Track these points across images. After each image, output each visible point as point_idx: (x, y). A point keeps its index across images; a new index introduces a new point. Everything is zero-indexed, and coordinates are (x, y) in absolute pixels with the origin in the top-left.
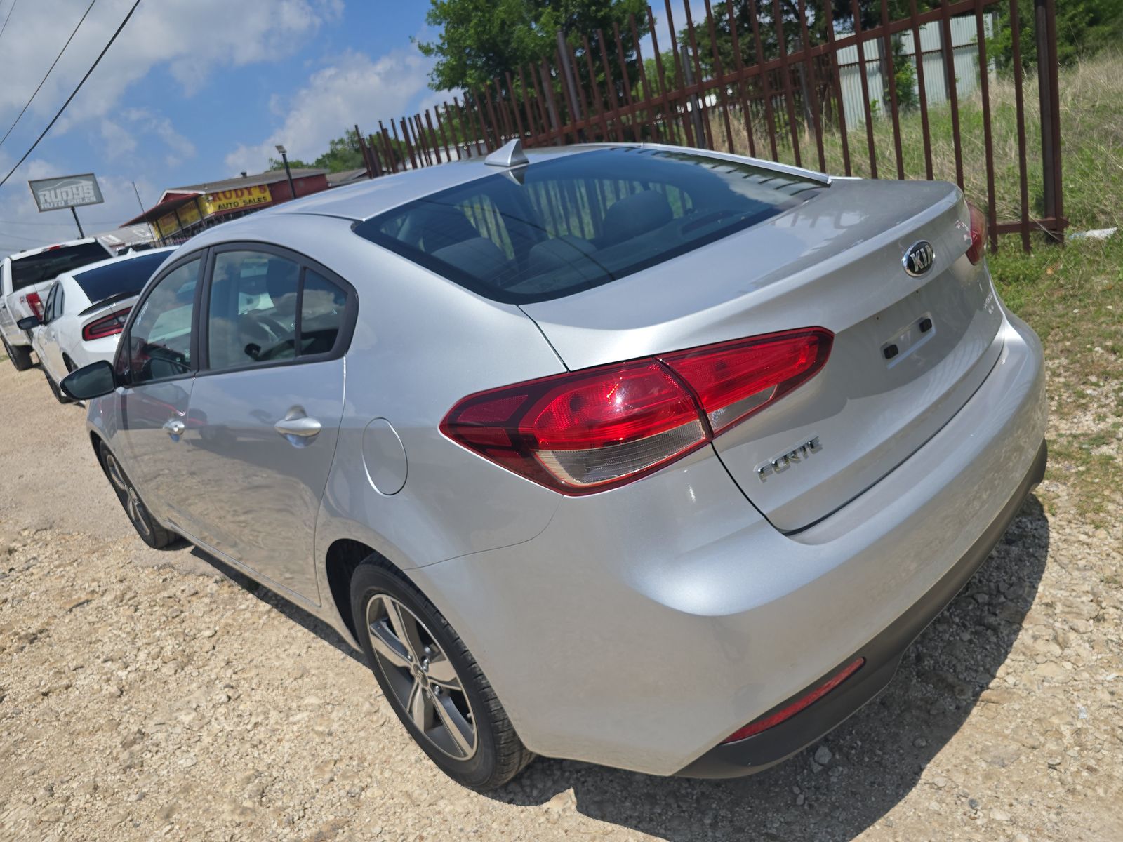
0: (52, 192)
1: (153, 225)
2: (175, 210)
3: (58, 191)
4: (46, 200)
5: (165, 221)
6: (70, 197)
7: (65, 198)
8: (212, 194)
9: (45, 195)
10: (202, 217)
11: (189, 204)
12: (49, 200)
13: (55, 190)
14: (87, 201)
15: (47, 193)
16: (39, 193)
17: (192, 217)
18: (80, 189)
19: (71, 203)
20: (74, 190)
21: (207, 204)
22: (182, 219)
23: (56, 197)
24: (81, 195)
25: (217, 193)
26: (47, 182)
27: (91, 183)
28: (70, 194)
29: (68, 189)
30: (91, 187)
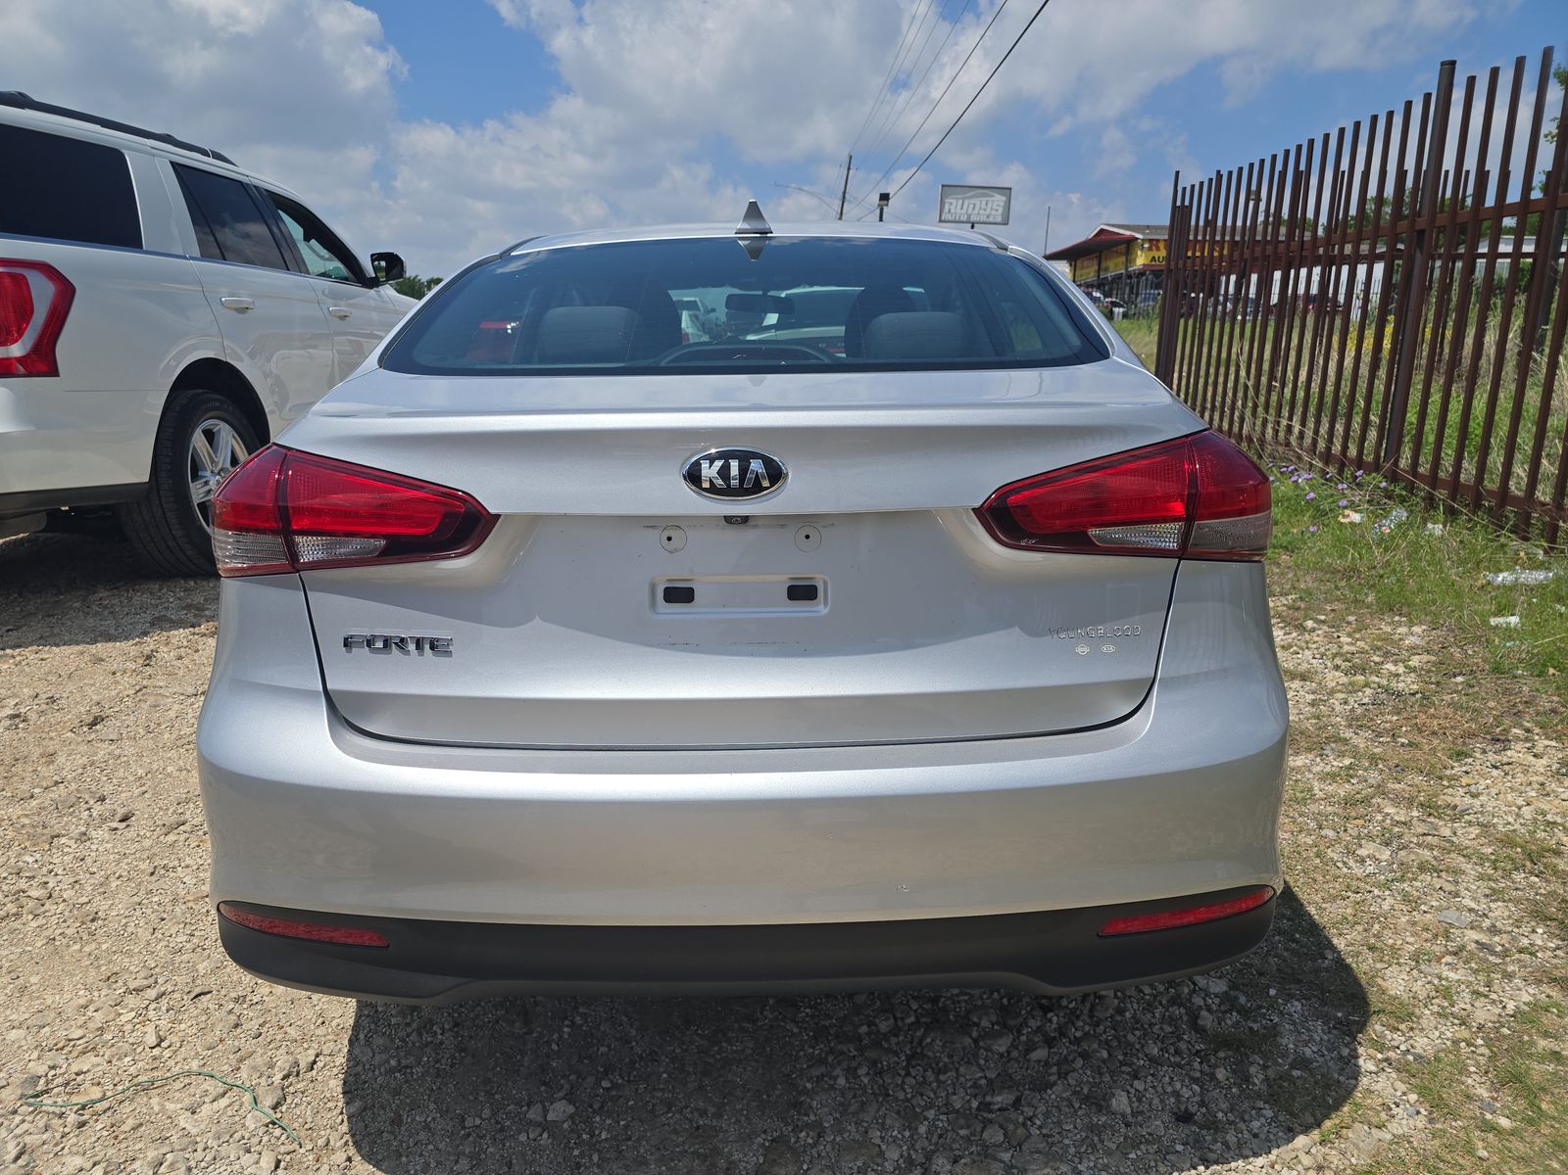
0: (960, 201)
1: (1071, 265)
2: (1101, 253)
3: (966, 202)
4: (950, 210)
5: (1086, 263)
6: (976, 212)
7: (970, 212)
8: (1150, 241)
9: (951, 204)
10: (1127, 269)
11: (1119, 247)
12: (953, 211)
13: (963, 199)
14: (991, 219)
15: (954, 202)
16: (947, 200)
17: (1116, 266)
18: (990, 204)
19: (973, 219)
20: (984, 203)
21: (1139, 253)
22: (1103, 265)
23: (962, 208)
24: (988, 212)
25: (1158, 241)
26: (959, 189)
27: (1004, 199)
28: (977, 208)
29: (977, 201)
30: (1002, 204)
